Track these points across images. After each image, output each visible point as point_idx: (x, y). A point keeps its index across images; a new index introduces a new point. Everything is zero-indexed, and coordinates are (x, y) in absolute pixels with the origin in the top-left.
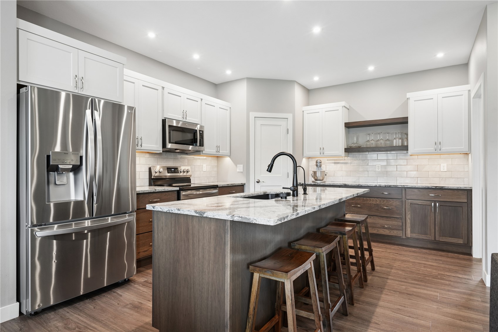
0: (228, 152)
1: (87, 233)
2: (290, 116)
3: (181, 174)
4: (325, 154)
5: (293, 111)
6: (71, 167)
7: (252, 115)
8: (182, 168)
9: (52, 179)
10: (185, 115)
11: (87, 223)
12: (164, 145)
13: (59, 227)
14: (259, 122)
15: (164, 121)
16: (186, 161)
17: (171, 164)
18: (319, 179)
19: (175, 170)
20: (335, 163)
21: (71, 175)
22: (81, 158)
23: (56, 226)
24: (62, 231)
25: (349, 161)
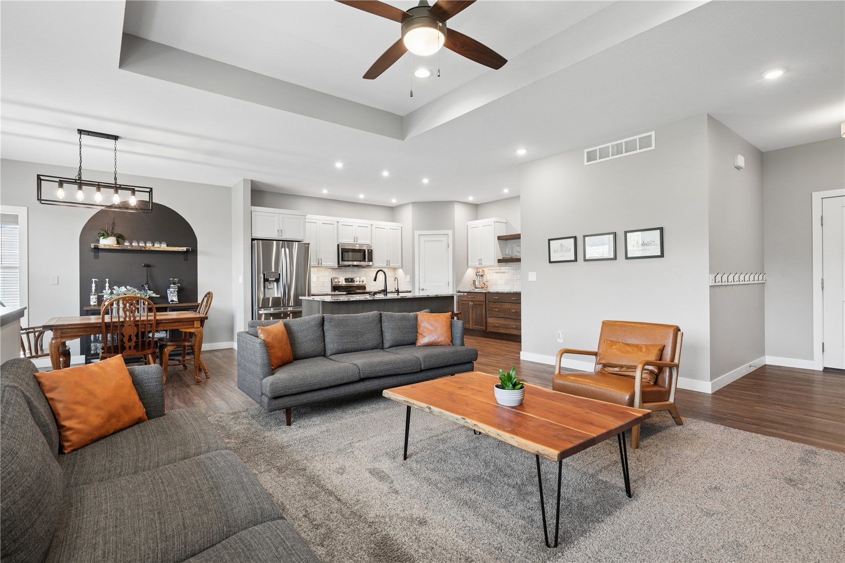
0: (399, 264)
1: (290, 314)
2: (450, 232)
3: (358, 283)
4: (483, 265)
5: (452, 227)
6: (274, 279)
7: (417, 233)
8: (358, 279)
9: (266, 285)
10: (356, 239)
11: (290, 309)
12: (339, 263)
13: (273, 309)
14: (423, 239)
15: (338, 245)
16: (363, 273)
17: (349, 276)
18: (477, 287)
19: (352, 280)
20: (496, 272)
21: (275, 283)
22: (279, 274)
23: (272, 309)
24: (276, 311)
25: (506, 271)
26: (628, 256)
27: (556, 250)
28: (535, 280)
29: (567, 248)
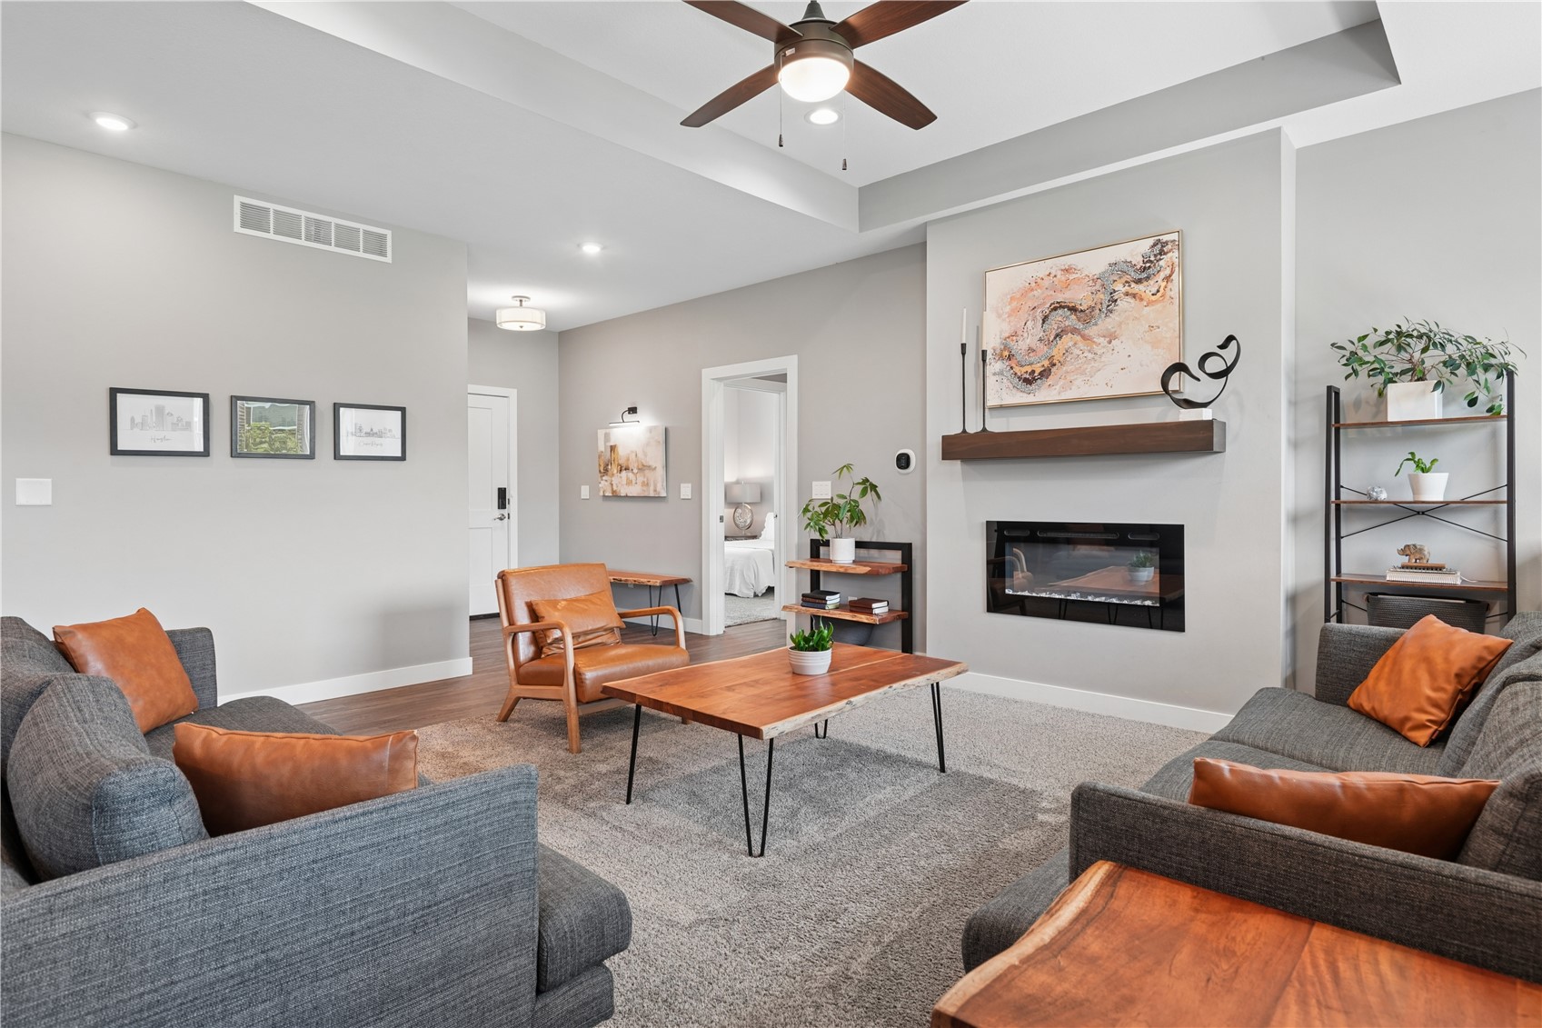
26: (342, 454)
27: (138, 420)
28: (50, 503)
29: (179, 420)
